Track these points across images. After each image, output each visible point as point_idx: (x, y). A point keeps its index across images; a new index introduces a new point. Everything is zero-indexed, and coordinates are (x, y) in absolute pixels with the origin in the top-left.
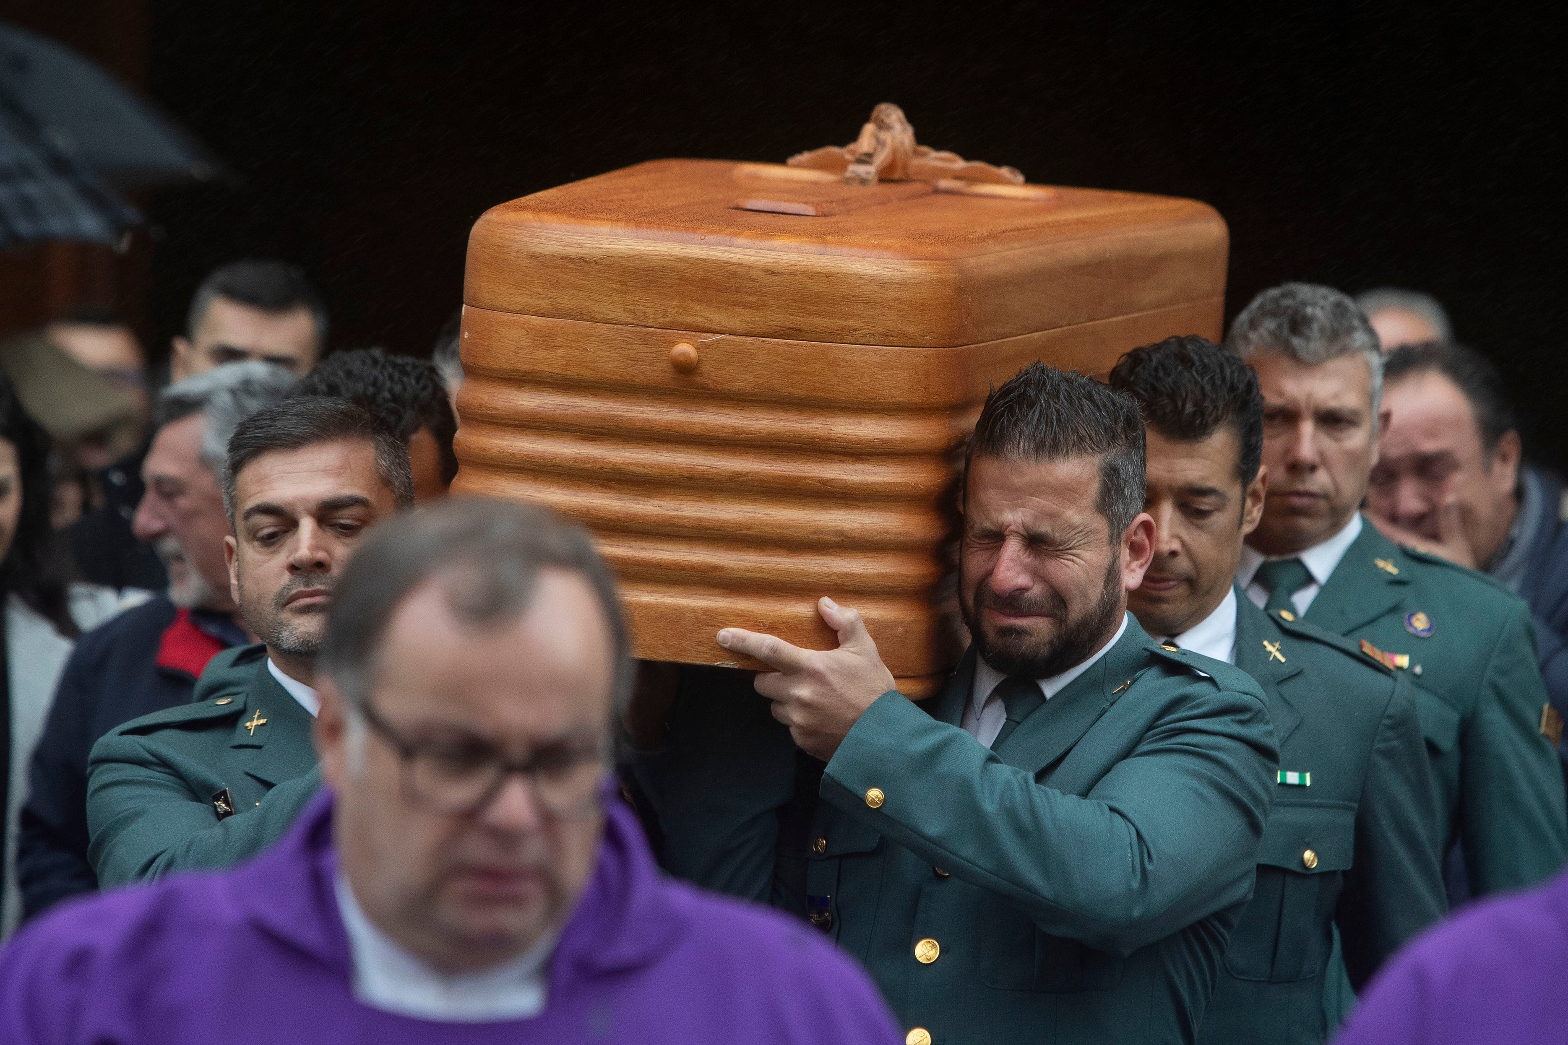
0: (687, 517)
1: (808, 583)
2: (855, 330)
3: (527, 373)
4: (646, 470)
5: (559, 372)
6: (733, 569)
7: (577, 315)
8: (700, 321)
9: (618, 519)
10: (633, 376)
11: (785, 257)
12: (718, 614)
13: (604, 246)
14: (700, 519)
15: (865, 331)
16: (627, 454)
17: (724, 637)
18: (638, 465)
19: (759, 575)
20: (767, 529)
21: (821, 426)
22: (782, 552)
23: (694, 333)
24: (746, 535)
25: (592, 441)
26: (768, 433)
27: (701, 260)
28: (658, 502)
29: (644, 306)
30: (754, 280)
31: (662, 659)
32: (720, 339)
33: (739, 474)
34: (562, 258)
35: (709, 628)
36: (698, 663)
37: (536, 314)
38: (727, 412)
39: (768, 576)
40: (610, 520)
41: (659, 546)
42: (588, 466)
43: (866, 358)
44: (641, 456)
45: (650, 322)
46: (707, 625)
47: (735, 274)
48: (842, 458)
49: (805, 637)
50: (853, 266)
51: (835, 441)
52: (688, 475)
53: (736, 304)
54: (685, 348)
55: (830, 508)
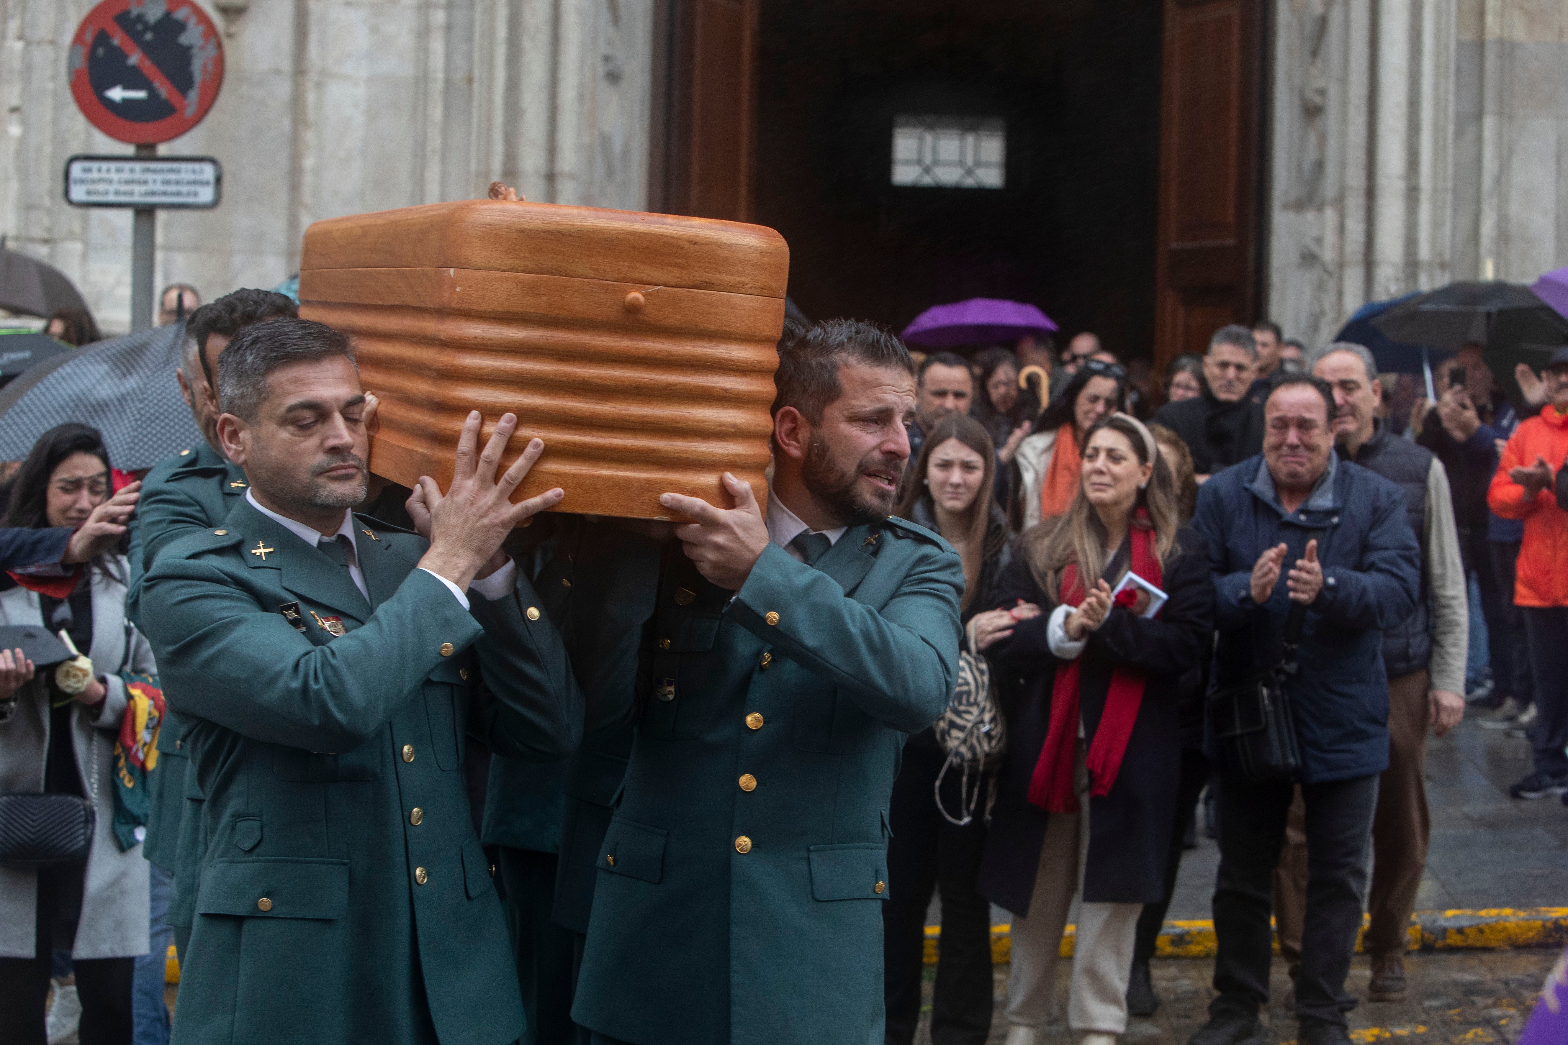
0: (635, 415)
1: (714, 461)
2: (746, 284)
3: (517, 314)
4: (606, 382)
5: (543, 312)
6: (667, 451)
7: (558, 272)
8: (644, 276)
9: (586, 416)
10: (597, 315)
11: (702, 232)
12: (656, 483)
13: (576, 223)
14: (643, 416)
15: (751, 285)
16: (592, 371)
17: (666, 499)
18: (599, 378)
19: (684, 455)
20: (690, 423)
21: (724, 351)
22: (698, 439)
23: (639, 285)
24: (676, 428)
25: (566, 361)
26: (692, 356)
27: (645, 233)
28: (613, 404)
29: (604, 266)
30: (682, 248)
31: (616, 515)
32: (658, 290)
33: (671, 385)
34: (544, 232)
35: (650, 493)
36: (642, 517)
37: (523, 272)
38: (662, 341)
39: (690, 456)
40: (581, 417)
41: (613, 435)
42: (565, 379)
43: (752, 304)
44: (602, 372)
45: (609, 277)
46: (649, 491)
47: (668, 244)
48: (735, 373)
49: (713, 498)
50: (745, 240)
51: (733, 361)
52: (635, 386)
53: (669, 265)
54: (636, 295)
55: (728, 408)
